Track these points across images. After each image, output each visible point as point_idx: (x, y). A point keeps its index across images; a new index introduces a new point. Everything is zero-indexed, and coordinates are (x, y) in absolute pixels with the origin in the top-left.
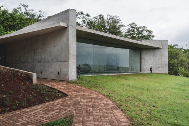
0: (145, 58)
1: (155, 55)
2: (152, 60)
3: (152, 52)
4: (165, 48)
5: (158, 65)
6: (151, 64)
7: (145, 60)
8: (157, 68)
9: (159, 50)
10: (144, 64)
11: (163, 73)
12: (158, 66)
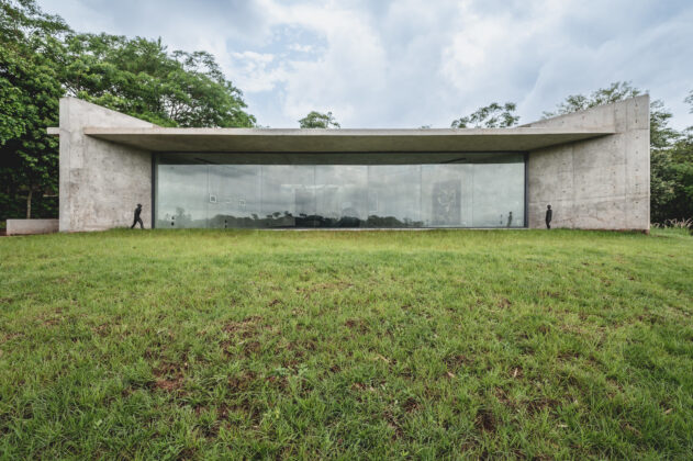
0: (541, 179)
1: (584, 165)
2: (571, 182)
3: (571, 157)
4: (631, 130)
5: (596, 201)
6: (564, 197)
7: (540, 187)
8: (591, 211)
9: (604, 144)
10: (538, 199)
11: (624, 227)
12: (600, 203)
